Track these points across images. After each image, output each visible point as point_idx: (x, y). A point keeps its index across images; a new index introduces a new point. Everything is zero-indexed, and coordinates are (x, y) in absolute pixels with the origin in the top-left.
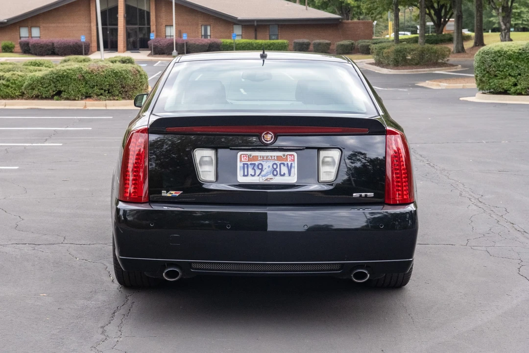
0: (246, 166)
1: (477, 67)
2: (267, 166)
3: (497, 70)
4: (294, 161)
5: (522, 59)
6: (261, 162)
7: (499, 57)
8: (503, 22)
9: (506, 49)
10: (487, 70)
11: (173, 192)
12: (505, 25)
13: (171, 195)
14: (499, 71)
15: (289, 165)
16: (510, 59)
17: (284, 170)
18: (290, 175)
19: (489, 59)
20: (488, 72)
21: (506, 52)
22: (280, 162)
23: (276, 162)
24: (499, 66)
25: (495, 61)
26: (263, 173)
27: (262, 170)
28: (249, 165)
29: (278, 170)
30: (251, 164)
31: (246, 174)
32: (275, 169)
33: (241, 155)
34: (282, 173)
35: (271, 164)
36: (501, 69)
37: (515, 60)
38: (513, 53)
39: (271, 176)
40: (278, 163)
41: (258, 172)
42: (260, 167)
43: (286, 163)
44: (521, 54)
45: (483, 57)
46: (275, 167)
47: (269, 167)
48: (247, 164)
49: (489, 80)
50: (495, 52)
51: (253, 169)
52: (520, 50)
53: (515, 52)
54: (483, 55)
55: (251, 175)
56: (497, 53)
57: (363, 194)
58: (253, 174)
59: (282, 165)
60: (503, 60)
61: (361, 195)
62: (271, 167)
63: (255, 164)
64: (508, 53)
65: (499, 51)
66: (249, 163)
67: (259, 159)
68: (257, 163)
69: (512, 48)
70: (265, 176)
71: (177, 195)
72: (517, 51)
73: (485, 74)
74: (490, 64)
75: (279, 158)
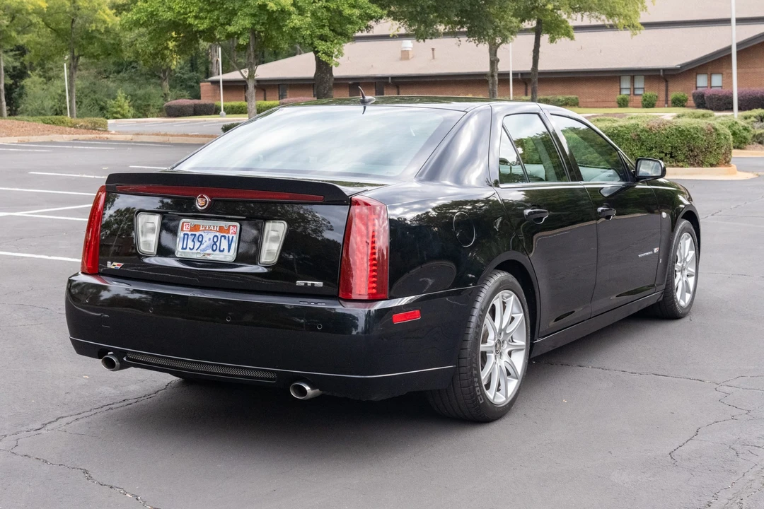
0: (186, 236)
2: (208, 237)
4: (235, 233)
6: (202, 233)
11: (116, 264)
13: (113, 267)
15: (230, 239)
17: (224, 244)
18: (229, 251)
22: (222, 234)
23: (217, 234)
26: (202, 247)
27: (201, 242)
28: (190, 236)
29: (218, 244)
30: (192, 235)
31: (185, 247)
32: (215, 243)
33: (183, 223)
34: (222, 249)
35: (211, 235)
39: (210, 251)
40: (219, 235)
41: (197, 244)
42: (200, 240)
43: (227, 236)
46: (215, 240)
47: (210, 239)
48: (188, 235)
51: (193, 241)
55: (190, 248)
57: (309, 283)
58: (192, 248)
59: (223, 238)
61: (306, 284)
62: (212, 239)
63: (195, 235)
66: (190, 233)
67: (201, 229)
68: (197, 234)
70: (204, 250)
71: (119, 267)
75: (221, 229)
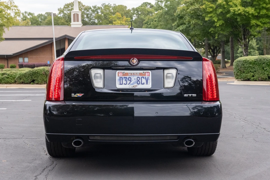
0: (121, 78)
1: (235, 68)
2: (134, 78)
3: (244, 70)
4: (149, 75)
5: (256, 64)
6: (130, 76)
7: (245, 63)
8: (245, 51)
9: (248, 59)
10: (240, 69)
11: (78, 94)
12: (246, 53)
13: (77, 96)
14: (245, 70)
15: (147, 78)
16: (250, 64)
17: (144, 81)
18: (147, 84)
19: (240, 64)
20: (240, 70)
21: (248, 61)
22: (141, 76)
23: (139, 76)
24: (245, 67)
25: (243, 65)
26: (131, 83)
27: (131, 81)
28: (123, 78)
29: (140, 81)
30: (124, 78)
31: (121, 83)
32: (138, 81)
33: (118, 72)
34: (143, 83)
35: (136, 77)
36: (246, 69)
37: (253, 64)
38: (252, 61)
39: (136, 84)
40: (140, 77)
41: (128, 82)
42: (130, 79)
43: (145, 77)
44: (255, 61)
45: (237, 63)
46: (138, 79)
47: (135, 79)
48: (122, 78)
49: (241, 74)
50: (243, 61)
51: (126, 80)
52: (255, 59)
53: (253, 61)
54: (238, 62)
55: (124, 84)
56: (244, 61)
57: (190, 95)
58: (126, 83)
59: (142, 78)
60: (247, 64)
61: (189, 95)
62: (136, 79)
63: (126, 78)
64: (249, 61)
65: (245, 60)
66: (123, 77)
67: (129, 74)
68: (128, 77)
69: (251, 59)
70: (132, 84)
71: (81, 96)
72: (253, 60)
73: (239, 71)
74: (241, 67)
75: (140, 74)
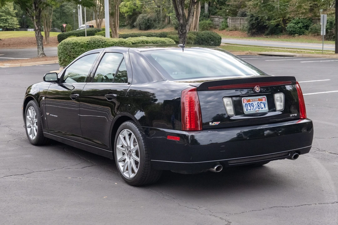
1: (61, 52)
3: (75, 54)
4: (265, 100)
5: (90, 47)
6: (252, 102)
7: (76, 46)
8: (37, 25)
9: (79, 41)
10: (68, 54)
11: (216, 123)
13: (214, 125)
14: (76, 54)
15: (264, 103)
16: (82, 48)
17: (263, 106)
18: (265, 108)
19: (69, 48)
20: (68, 55)
21: (79, 44)
24: (76, 52)
25: (74, 48)
26: (254, 108)
27: (253, 106)
29: (260, 106)
31: (247, 109)
32: (259, 106)
33: (244, 99)
34: (262, 108)
36: (77, 53)
37: (85, 48)
38: (84, 44)
39: (257, 109)
40: (259, 102)
41: (252, 107)
42: (252, 105)
43: (262, 102)
44: (88, 44)
45: (65, 46)
46: (258, 104)
47: (256, 104)
48: (247, 104)
49: (70, 60)
50: (73, 43)
51: (250, 106)
52: (88, 42)
53: (85, 43)
54: (65, 45)
56: (74, 44)
58: (250, 109)
59: (261, 103)
60: (78, 48)
61: (293, 116)
62: (257, 104)
63: (250, 104)
64: (81, 44)
65: (75, 43)
66: (247, 103)
68: (251, 103)
69: (82, 41)
71: (218, 124)
72: (86, 43)
73: (67, 57)
74: (70, 51)
75: (259, 100)
